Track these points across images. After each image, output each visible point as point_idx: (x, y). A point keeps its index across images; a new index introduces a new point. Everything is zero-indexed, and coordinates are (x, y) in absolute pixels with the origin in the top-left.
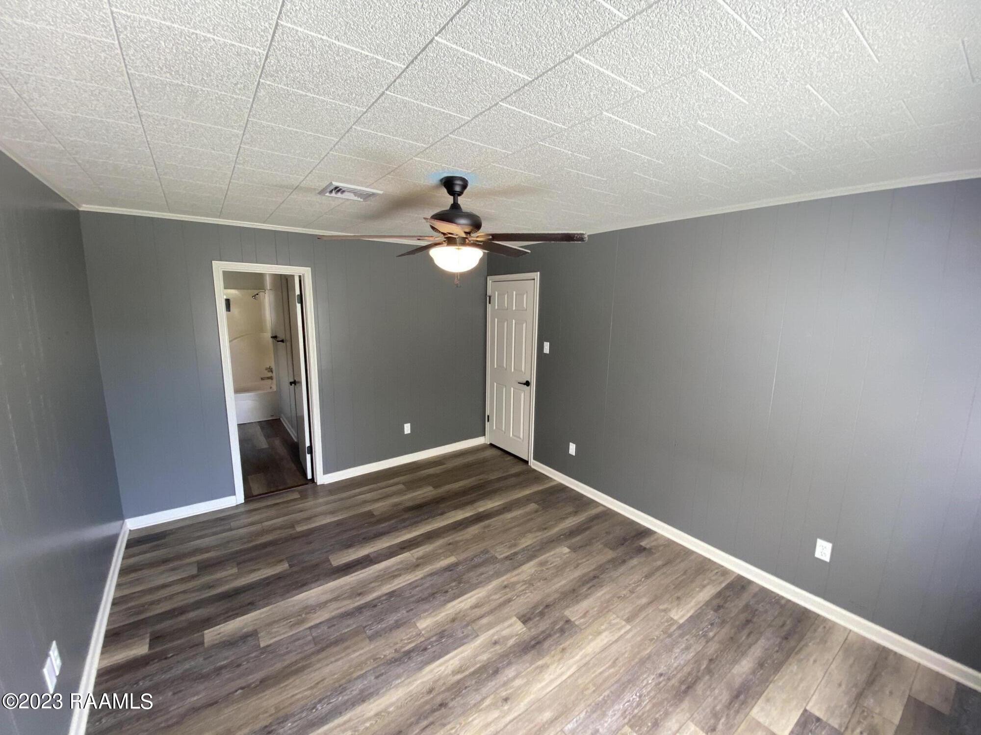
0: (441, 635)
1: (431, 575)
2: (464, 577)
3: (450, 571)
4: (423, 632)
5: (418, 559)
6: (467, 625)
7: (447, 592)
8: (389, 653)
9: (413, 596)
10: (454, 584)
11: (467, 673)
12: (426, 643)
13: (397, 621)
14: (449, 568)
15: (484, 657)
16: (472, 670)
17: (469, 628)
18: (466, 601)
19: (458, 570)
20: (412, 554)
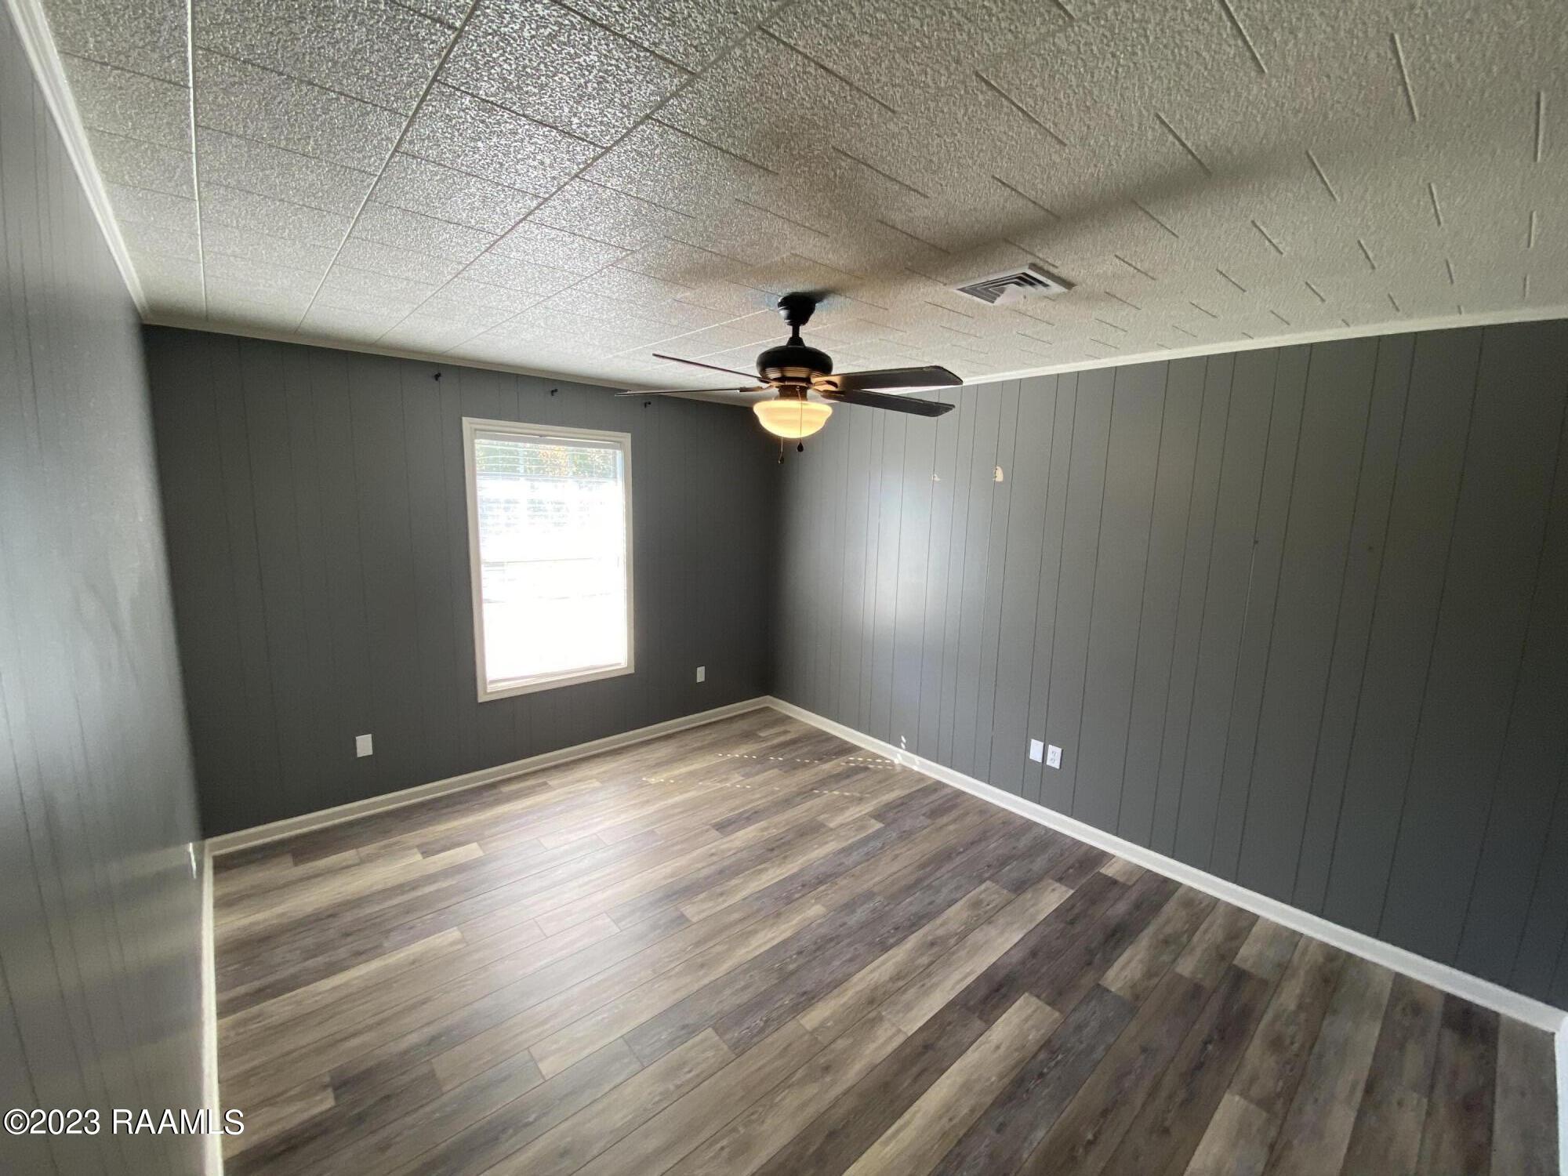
0: (789, 900)
1: (837, 984)
2: (776, 981)
3: (805, 993)
4: (813, 901)
5: (880, 1019)
6: (758, 911)
7: (800, 953)
8: (842, 882)
9: (850, 945)
10: (792, 967)
11: (752, 870)
12: (803, 892)
13: (853, 911)
14: (808, 999)
15: (734, 882)
16: (747, 873)
17: (755, 908)
18: (765, 940)
19: (792, 996)
20: (899, 1031)
